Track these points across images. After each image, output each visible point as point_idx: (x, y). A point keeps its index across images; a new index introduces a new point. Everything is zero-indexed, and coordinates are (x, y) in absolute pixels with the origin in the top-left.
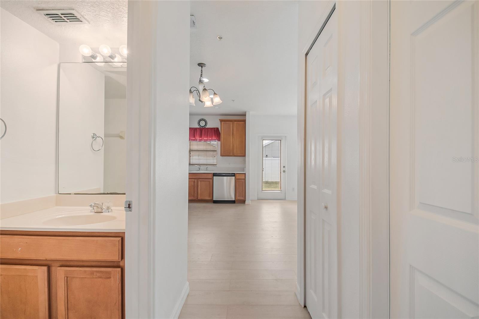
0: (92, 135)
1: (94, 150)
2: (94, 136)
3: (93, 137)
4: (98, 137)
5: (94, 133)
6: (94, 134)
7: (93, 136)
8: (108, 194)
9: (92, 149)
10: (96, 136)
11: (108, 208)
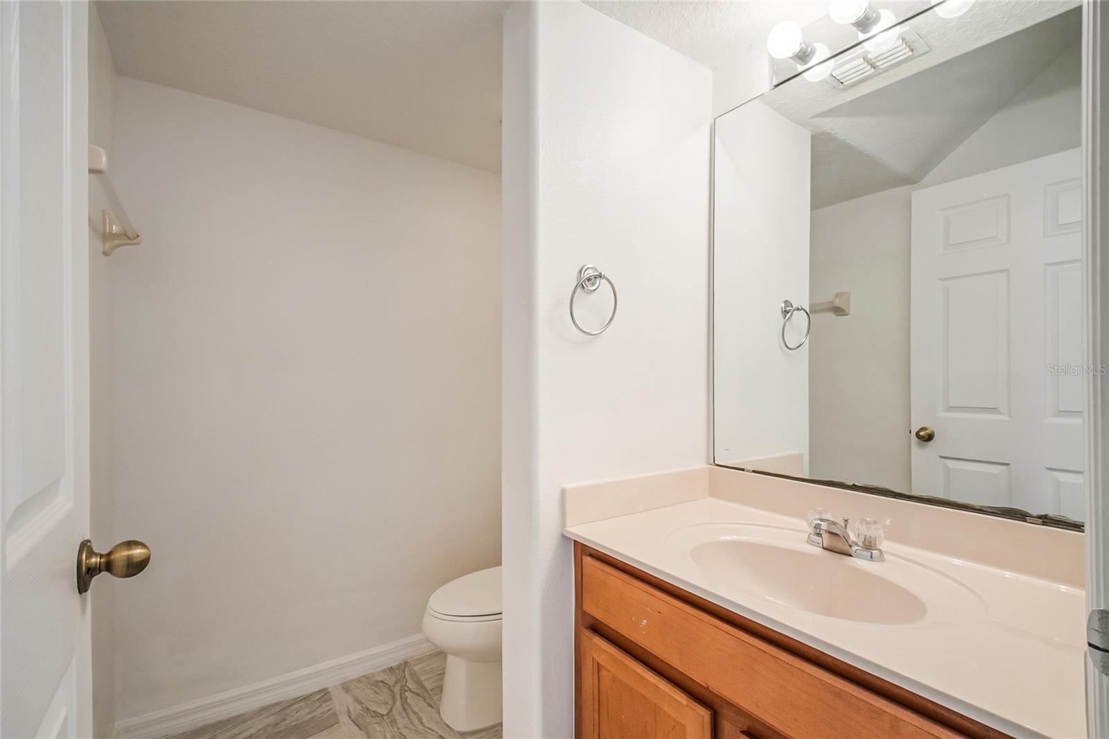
0: (783, 305)
1: (787, 346)
2: (788, 309)
3: (785, 311)
4: (798, 309)
5: (786, 299)
6: (786, 302)
7: (786, 307)
8: (854, 488)
9: (784, 346)
10: (792, 307)
11: (869, 545)
